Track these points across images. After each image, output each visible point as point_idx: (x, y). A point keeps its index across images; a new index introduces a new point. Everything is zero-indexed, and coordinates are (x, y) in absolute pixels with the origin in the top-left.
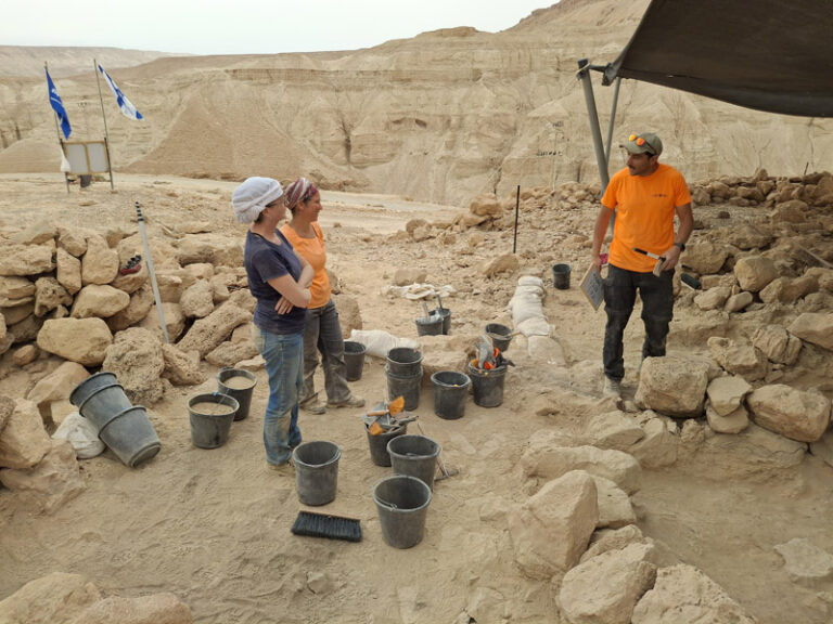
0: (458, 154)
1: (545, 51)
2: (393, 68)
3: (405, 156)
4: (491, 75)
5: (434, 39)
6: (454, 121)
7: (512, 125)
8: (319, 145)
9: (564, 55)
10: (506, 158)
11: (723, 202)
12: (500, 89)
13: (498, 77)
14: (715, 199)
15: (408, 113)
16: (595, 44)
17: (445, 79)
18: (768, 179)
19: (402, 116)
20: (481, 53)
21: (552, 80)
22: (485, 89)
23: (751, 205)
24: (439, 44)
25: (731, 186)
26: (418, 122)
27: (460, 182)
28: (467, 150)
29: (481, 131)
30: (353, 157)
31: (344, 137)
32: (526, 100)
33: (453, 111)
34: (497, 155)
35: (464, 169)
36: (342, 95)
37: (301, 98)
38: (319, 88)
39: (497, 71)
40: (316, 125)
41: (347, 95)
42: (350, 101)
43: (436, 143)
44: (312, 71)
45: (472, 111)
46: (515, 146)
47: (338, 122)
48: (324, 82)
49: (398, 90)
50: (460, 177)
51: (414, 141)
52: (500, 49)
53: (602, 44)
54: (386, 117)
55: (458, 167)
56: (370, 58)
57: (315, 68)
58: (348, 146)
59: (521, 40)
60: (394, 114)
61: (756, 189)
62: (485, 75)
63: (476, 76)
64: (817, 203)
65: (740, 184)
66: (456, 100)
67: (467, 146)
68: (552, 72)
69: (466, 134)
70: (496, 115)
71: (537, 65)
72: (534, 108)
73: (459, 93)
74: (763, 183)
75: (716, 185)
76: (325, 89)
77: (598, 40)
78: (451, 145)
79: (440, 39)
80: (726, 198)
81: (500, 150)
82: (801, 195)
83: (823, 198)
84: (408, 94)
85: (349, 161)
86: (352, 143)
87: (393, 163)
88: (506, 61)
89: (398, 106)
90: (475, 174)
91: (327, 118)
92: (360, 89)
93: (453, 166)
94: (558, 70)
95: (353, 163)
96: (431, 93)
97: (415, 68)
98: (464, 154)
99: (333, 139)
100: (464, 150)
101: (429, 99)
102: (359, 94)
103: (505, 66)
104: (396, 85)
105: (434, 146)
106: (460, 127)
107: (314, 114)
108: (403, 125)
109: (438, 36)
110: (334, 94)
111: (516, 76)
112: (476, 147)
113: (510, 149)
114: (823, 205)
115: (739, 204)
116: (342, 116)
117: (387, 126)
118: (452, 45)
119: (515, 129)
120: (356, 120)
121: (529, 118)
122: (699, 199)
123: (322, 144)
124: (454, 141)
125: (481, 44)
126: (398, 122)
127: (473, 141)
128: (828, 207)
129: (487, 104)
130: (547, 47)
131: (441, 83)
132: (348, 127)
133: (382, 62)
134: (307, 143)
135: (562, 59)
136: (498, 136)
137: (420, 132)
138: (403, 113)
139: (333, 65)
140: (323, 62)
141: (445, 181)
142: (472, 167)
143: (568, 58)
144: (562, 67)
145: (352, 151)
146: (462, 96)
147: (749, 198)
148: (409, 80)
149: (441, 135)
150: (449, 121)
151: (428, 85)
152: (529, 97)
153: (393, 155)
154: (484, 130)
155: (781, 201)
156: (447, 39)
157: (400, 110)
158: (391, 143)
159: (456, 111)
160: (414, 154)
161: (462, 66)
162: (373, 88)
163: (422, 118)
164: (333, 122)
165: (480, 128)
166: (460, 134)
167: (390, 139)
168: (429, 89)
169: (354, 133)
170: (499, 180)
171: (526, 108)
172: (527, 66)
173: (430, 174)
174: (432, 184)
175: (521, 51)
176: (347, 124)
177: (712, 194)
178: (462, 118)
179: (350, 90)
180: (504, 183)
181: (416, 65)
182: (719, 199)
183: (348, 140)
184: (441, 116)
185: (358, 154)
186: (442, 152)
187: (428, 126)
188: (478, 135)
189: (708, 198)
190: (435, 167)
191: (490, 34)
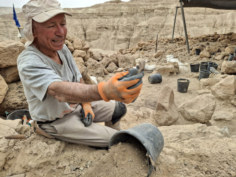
0: (117, 37)
1: (141, 7)
2: (97, 12)
3: (102, 38)
4: (126, 14)
5: (109, 4)
6: (116, 27)
7: (133, 28)
8: (77, 35)
9: (146, 8)
10: (131, 38)
11: (206, 41)
12: (128, 18)
13: (128, 15)
14: (204, 40)
15: (102, 25)
16: (155, 5)
17: (113, 15)
18: (217, 35)
19: (101, 26)
20: (123, 7)
21: (143, 15)
22: (124, 18)
23: (213, 42)
24: (111, 5)
25: (208, 37)
26: (106, 28)
27: (118, 45)
28: (120, 36)
29: (124, 30)
30: (87, 38)
31: (84, 33)
32: (136, 21)
33: (115, 24)
34: (128, 37)
35: (120, 41)
36: (83, 20)
37: (71, 21)
38: (76, 18)
39: (127, 13)
40: (76, 29)
41: (84, 20)
42: (86, 22)
43: (111, 34)
44: (74, 13)
45: (121, 25)
46: (133, 34)
47: (82, 28)
48: (77, 16)
49: (99, 19)
50: (118, 44)
51: (104, 33)
52: (128, 6)
53: (157, 5)
54: (96, 26)
55: (117, 41)
56: (91, 9)
57: (74, 12)
58: (85, 35)
59: (134, 4)
60: (98, 25)
61: (214, 37)
62: (124, 14)
63: (122, 14)
64: (231, 40)
65: (210, 36)
66: (116, 21)
67: (120, 35)
68: (143, 13)
69: (120, 31)
70: (128, 26)
71: (139, 11)
72: (138, 24)
73: (117, 19)
74: (216, 36)
75: (204, 37)
76: (78, 18)
77: (156, 4)
78: (115, 34)
79: (111, 4)
80: (207, 40)
81: (129, 36)
82: (228, 38)
83: (233, 39)
84: (102, 20)
85: (86, 39)
86: (87, 34)
87: (99, 40)
88: (130, 10)
89: (99, 23)
90: (123, 43)
91: (79, 27)
92: (88, 18)
93: (116, 40)
94: (145, 12)
95: (87, 40)
96: (109, 19)
97: (104, 12)
98: (119, 37)
99: (81, 33)
100: (119, 36)
101: (108, 21)
102: (88, 20)
103: (130, 11)
104: (99, 17)
105: (110, 35)
106: (118, 29)
107: (75, 26)
108: (101, 29)
109: (110, 3)
110: (80, 20)
111: (133, 14)
112: (122, 35)
113: (132, 35)
114: (233, 40)
115: (210, 41)
116: (83, 26)
117: (97, 29)
118: (114, 5)
119: (133, 30)
120: (87, 27)
121: (137, 26)
122: (200, 40)
123: (78, 35)
124: (116, 33)
125: (122, 5)
126: (99, 28)
127: (122, 33)
128: (235, 41)
129: (125, 22)
130: (141, 6)
131: (112, 17)
132: (85, 30)
133: (95, 10)
134: (73, 34)
135: (146, 9)
136: (128, 31)
137: (106, 31)
138: (101, 25)
139: (80, 12)
140: (77, 11)
141: (114, 45)
142: (122, 41)
143: (147, 9)
144: (146, 11)
145: (87, 36)
146: (118, 20)
147: (213, 40)
148: (102, 16)
149: (112, 31)
150: (114, 27)
151: (108, 17)
152: (137, 21)
153: (98, 38)
154: (125, 30)
155: (222, 40)
156: (113, 4)
157: (100, 25)
158: (98, 34)
159: (116, 25)
160: (105, 37)
161: (118, 11)
162: (92, 18)
163: (106, 27)
164: (81, 28)
165: (123, 29)
166: (118, 31)
167: (98, 33)
168: (108, 18)
169: (87, 31)
170: (129, 44)
171: (136, 23)
172: (136, 11)
173: (110, 43)
174: (110, 46)
175: (134, 7)
176: (85, 28)
177: (203, 39)
178: (118, 27)
179: (85, 18)
180: (131, 45)
181: (104, 11)
182: (205, 40)
183: (85, 33)
184: (112, 26)
185: (89, 37)
186: (113, 36)
187: (108, 29)
188: (123, 31)
189: (202, 40)
190: (111, 41)
191: (125, 2)
